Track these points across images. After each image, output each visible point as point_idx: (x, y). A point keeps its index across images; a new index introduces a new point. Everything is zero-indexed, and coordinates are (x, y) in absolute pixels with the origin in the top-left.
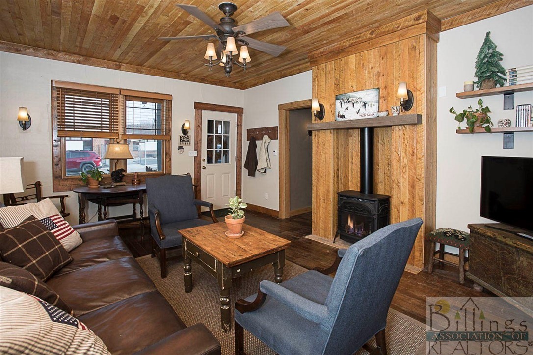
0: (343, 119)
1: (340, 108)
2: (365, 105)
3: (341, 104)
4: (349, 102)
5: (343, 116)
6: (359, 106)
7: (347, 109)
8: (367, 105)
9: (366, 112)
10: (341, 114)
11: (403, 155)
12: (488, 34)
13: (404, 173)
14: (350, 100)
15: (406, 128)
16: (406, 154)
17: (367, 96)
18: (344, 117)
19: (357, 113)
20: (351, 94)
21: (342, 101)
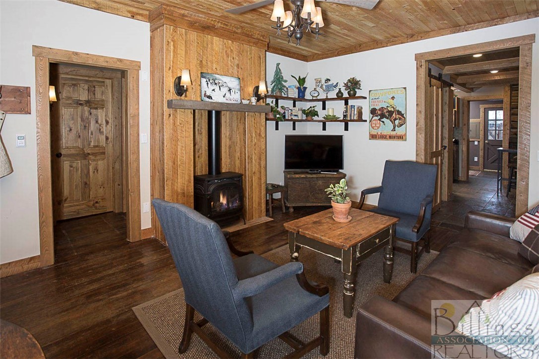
0: (210, 100)
1: (207, 88)
2: (230, 90)
3: (208, 84)
4: (216, 84)
5: (210, 97)
6: (224, 90)
7: (213, 90)
8: (231, 91)
9: (231, 97)
10: (208, 94)
11: (254, 135)
12: (278, 65)
13: (255, 149)
14: (216, 81)
15: (255, 115)
16: (256, 135)
17: (231, 82)
18: (212, 99)
19: (224, 97)
20: (217, 76)
21: (208, 80)
